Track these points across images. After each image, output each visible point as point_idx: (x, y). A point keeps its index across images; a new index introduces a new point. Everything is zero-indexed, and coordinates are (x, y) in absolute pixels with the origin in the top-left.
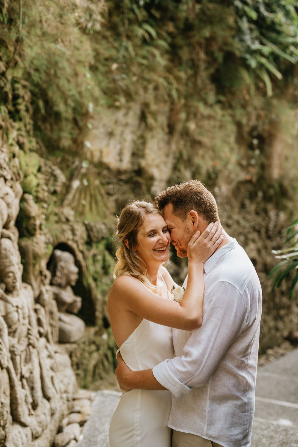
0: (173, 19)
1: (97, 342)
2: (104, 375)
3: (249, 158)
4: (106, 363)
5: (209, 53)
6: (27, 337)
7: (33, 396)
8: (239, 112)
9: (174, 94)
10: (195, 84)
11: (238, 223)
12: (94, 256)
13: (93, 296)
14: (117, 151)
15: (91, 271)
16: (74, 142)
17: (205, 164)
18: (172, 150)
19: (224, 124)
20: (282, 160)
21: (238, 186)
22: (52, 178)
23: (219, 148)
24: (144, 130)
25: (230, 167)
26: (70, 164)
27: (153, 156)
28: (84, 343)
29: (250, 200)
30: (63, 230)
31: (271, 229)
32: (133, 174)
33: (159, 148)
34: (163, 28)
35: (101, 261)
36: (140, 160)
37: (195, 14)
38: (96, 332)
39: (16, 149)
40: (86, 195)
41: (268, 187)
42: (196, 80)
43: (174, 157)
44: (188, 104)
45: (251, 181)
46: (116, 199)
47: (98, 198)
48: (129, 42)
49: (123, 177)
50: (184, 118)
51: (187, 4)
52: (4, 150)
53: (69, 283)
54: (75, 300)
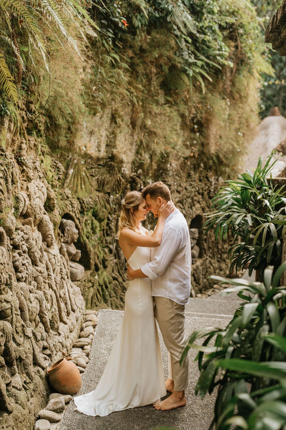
0: (131, 47)
1: (93, 281)
2: (98, 303)
3: (192, 139)
4: (99, 296)
5: (159, 67)
6: (60, 273)
7: (67, 308)
8: (182, 107)
9: (135, 100)
10: (149, 91)
11: (186, 189)
12: (86, 220)
13: (88, 249)
14: (96, 144)
15: (85, 232)
16: (68, 143)
17: (159, 148)
18: (135, 140)
19: (172, 118)
20: (217, 139)
21: (184, 161)
22: (56, 169)
23: (169, 136)
24: (114, 127)
25: (178, 147)
26: (66, 158)
27: (122, 146)
28: (85, 281)
29: (194, 171)
30: (66, 204)
31: (212, 190)
32: (108, 160)
33: (126, 139)
34: (125, 54)
35: (90, 225)
36: (113, 150)
37: (147, 43)
38: (91, 274)
39: (42, 157)
40: (78, 178)
41: (208, 159)
42: (150, 88)
43: (136, 145)
44: (144, 105)
45: (194, 157)
46: (98, 179)
47: (86, 180)
48: (102, 68)
49: (101, 163)
50: (143, 116)
51: (141, 36)
52: (37, 159)
53: (73, 241)
54: (77, 252)
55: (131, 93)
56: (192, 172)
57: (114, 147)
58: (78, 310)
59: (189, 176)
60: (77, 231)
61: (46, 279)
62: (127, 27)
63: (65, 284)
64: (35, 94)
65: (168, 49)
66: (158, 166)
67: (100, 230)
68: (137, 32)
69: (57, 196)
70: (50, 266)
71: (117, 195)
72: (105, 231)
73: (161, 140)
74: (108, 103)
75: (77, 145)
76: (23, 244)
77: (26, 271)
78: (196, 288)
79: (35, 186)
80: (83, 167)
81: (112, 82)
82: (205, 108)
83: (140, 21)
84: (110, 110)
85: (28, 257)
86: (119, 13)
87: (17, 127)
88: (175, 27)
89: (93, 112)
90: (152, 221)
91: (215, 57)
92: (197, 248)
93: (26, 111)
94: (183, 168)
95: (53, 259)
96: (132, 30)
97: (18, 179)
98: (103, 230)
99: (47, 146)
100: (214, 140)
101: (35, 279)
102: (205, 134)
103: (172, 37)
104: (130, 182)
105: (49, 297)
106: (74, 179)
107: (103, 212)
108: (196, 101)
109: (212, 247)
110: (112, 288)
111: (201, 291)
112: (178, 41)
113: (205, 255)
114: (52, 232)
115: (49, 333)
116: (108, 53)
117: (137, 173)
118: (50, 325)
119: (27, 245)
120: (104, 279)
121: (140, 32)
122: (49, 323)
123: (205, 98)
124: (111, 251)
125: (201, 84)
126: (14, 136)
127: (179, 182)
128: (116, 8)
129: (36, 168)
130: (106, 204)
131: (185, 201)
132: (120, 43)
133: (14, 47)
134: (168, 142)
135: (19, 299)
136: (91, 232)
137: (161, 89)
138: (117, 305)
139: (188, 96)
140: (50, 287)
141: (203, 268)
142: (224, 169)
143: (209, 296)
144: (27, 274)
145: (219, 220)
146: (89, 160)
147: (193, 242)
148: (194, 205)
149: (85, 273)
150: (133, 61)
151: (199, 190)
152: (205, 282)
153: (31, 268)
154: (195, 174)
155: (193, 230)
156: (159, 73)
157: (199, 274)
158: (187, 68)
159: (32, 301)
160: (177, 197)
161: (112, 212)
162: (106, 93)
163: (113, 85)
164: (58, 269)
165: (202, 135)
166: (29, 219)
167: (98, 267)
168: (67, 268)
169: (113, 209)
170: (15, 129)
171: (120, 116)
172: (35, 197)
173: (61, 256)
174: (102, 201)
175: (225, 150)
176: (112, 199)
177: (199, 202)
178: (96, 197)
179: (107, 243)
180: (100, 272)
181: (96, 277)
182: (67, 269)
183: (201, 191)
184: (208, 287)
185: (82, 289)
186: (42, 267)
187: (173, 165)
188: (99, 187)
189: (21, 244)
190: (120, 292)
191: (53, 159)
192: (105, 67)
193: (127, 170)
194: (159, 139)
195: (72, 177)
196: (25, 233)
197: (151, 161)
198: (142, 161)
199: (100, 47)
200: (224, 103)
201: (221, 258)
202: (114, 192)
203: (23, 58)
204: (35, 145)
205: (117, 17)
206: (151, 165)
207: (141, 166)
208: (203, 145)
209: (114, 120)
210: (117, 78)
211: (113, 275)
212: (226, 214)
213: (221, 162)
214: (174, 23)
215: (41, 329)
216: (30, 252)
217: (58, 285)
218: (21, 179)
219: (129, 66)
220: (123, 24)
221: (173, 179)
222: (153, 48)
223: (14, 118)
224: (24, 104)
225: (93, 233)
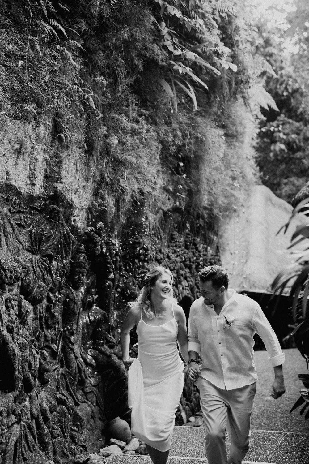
1: (18, 412)
3: (176, 183)
12: (8, 300)
14: (27, 173)
21: (164, 216)
27: (71, 180)
29: (178, 232)
32: (47, 202)
33: (77, 170)
35: (16, 308)
36: (55, 184)
38: (15, 399)
43: (94, 181)
46: (31, 232)
47: (9, 229)
49: (36, 205)
55: (86, 91)
56: (176, 234)
57: (59, 179)
59: (172, 238)
66: (128, 219)
67: (34, 319)
71: (65, 261)
72: (43, 321)
73: (133, 174)
78: (187, 408)
90: (120, 305)
91: (210, 55)
94: (163, 226)
98: (41, 318)
102: (194, 176)
104: (84, 242)
107: (39, 287)
110: (56, 419)
116: (46, 19)
117: (95, 227)
120: (40, 405)
124: (53, 354)
127: (159, 246)
130: (45, 274)
146: (15, 197)
148: (180, 282)
151: (185, 261)
154: (180, 237)
161: (55, 289)
167: (31, 384)
169: (57, 283)
174: (38, 269)
176: (55, 267)
177: (186, 278)
178: (27, 260)
179: (47, 341)
180: (33, 394)
181: (26, 403)
187: (150, 219)
188: (32, 245)
190: (69, 425)
193: (79, 220)
197: (118, 210)
198: (104, 208)
202: (59, 256)
206: (117, 216)
207: (102, 215)
208: (191, 192)
209: (57, 136)
211: (58, 396)
221: (150, 241)
225: (20, 323)
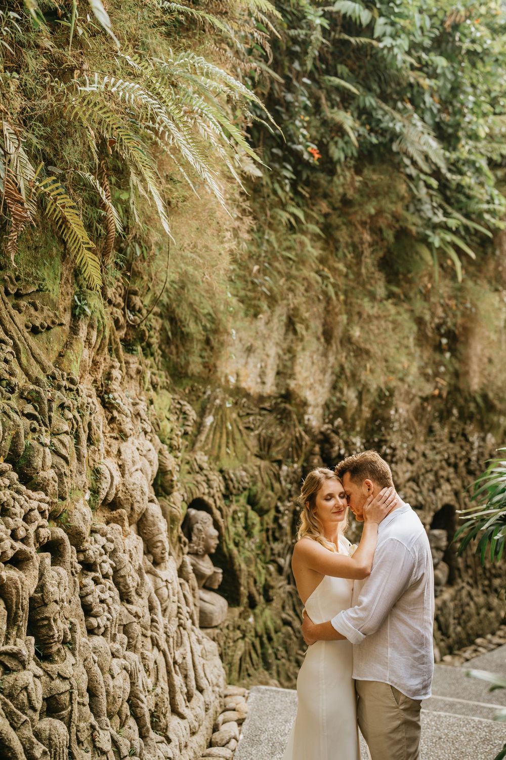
0: (325, 196)
1: (243, 627)
2: (252, 671)
3: (437, 364)
4: (254, 656)
5: (377, 231)
6: (177, 616)
7: (187, 686)
8: (419, 305)
9: (331, 291)
10: (358, 274)
11: (424, 455)
12: (235, 512)
13: (236, 567)
14: (257, 371)
15: (232, 534)
16: (205, 367)
17: (375, 380)
18: (330, 365)
19: (399, 324)
20: (484, 364)
21: (422, 404)
22: (181, 416)
23: (393, 358)
24: (292, 341)
25: (410, 379)
26: (201, 394)
27: (305, 374)
28: (228, 627)
29: (440, 422)
30: (197, 482)
31: (474, 458)
32: (279, 400)
33: (313, 363)
34: (314, 208)
35: (242, 520)
36: (288, 381)
37: (355, 188)
38: (240, 614)
39: (152, 393)
40: (221, 433)
41: (466, 401)
42: (360, 269)
43: (333, 373)
44: (349, 301)
45: (440, 396)
46: (259, 435)
47: (238, 436)
48: (272, 233)
49: (267, 405)
50: (345, 321)
51: (345, 177)
52: (142, 398)
53: (207, 551)
54: (215, 572)
55: (324, 278)
56: (436, 425)
57: (292, 376)
58: (210, 689)
59: (430, 431)
60: (215, 533)
61: (146, 629)
62: (318, 159)
63: (185, 639)
64: (142, 278)
65: (394, 199)
66: (374, 412)
67: (261, 531)
68: (336, 169)
69: (179, 466)
70: (157, 603)
71: (296, 466)
72: (270, 533)
73: (379, 364)
74: (282, 294)
75: (222, 372)
76: (103, 562)
77: (106, 614)
78: (442, 644)
79: (134, 448)
80: (231, 413)
81: (290, 259)
82: (461, 307)
83: (343, 150)
84: (285, 310)
85: (113, 586)
86: (304, 136)
87: (104, 337)
88: (407, 161)
89: (252, 311)
91: (480, 215)
92: (444, 566)
93: (123, 309)
94: (419, 417)
95: (165, 589)
96: (328, 166)
97: (102, 436)
98: (267, 530)
99: (163, 373)
100: (479, 366)
101: (126, 629)
102: (461, 354)
103: (400, 178)
104: (319, 442)
105: (152, 665)
106: (214, 434)
107: (267, 496)
108: (445, 295)
109: (473, 566)
110: (281, 641)
111: (450, 650)
112: (412, 186)
113: (459, 581)
114: (164, 537)
115: (148, 739)
116: (283, 206)
117: (333, 424)
118: (152, 722)
119: (112, 562)
120: (265, 623)
121: (343, 170)
122: (148, 719)
123: (461, 289)
124: (280, 570)
125: (453, 263)
126: (98, 354)
127: (412, 443)
128: (298, 128)
129: (138, 415)
130: (274, 481)
131: (421, 478)
132: (306, 188)
133: (100, 190)
134: (392, 369)
135: (89, 671)
136: (244, 533)
137: (380, 271)
138: (290, 674)
139: (429, 286)
140: (155, 644)
141: (456, 606)
142: (495, 419)
143: (467, 660)
144: (108, 619)
145: (487, 525)
146: (244, 400)
147: (436, 554)
148: (439, 486)
149: (229, 611)
150: (328, 220)
151: (449, 458)
152: (460, 633)
153: (118, 607)
154: (442, 428)
155: (436, 532)
156: (377, 243)
157: (447, 616)
158: (429, 232)
159: (115, 675)
160: (407, 471)
161: (284, 498)
162: (278, 277)
163: (291, 262)
164: (172, 608)
165: (456, 357)
166: (119, 511)
167: (255, 601)
168: (191, 604)
169: (287, 491)
170: (99, 340)
171: (303, 321)
172: (133, 469)
173: (182, 581)
174: (266, 476)
175: (499, 384)
176: (285, 473)
177: (448, 480)
178: (255, 468)
179: (273, 554)
180: (257, 611)
181: (251, 620)
182: (193, 607)
183: (452, 460)
184: (465, 642)
185: (222, 644)
186: (139, 605)
187: (401, 411)
188: (261, 449)
189: (99, 561)
190: (295, 648)
191: (177, 397)
192: (276, 231)
193: (314, 418)
194: (375, 363)
195: (210, 430)
196: (108, 540)
197: (360, 403)
198: (344, 404)
199: (268, 196)
200: (498, 299)
201: (490, 586)
202: (290, 460)
203: (118, 212)
204: (138, 372)
205: (300, 143)
206: (359, 410)
207: (340, 411)
208: (457, 374)
209: (291, 327)
210: (299, 252)
211: (284, 616)
212: (501, 513)
213: (490, 407)
214: (406, 154)
215: (131, 731)
216: (117, 577)
217: (171, 640)
218: (108, 435)
219: (321, 229)
220: (311, 154)
221: (400, 438)
222: (365, 199)
223: (99, 321)
224: (120, 295)
225: (247, 536)
